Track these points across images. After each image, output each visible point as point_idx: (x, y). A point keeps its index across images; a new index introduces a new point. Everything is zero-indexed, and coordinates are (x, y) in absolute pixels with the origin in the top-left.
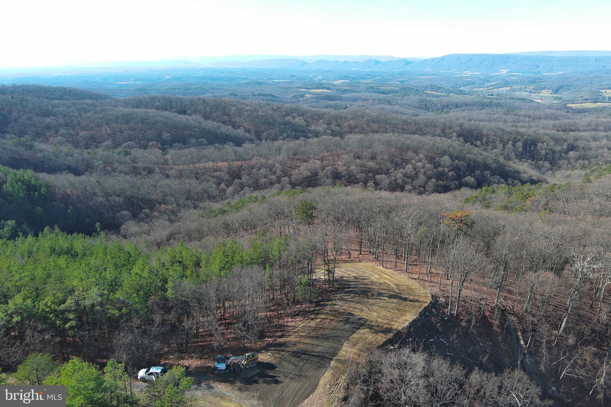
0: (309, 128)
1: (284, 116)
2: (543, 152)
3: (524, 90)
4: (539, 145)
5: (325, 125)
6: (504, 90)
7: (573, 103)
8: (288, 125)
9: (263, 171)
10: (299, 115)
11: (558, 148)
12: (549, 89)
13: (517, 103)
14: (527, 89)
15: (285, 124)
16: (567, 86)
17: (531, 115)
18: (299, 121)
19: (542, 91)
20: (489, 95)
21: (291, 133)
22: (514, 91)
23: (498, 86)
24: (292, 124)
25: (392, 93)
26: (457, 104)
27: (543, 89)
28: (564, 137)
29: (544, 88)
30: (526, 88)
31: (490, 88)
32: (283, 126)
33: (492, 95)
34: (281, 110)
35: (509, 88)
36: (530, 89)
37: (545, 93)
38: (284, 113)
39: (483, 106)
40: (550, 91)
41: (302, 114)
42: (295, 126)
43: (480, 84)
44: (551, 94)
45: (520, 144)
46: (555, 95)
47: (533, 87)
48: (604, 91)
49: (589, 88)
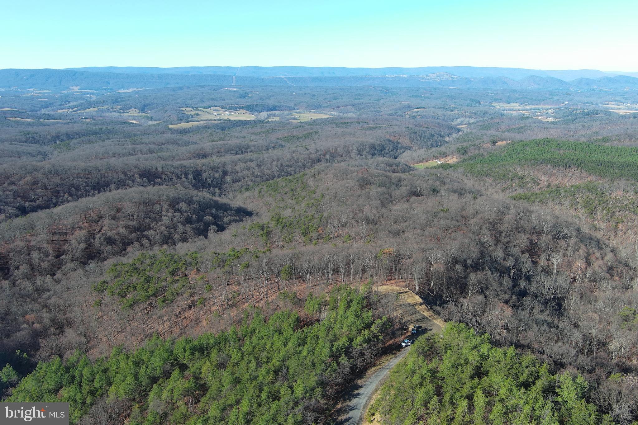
2: (209, 180)
3: (111, 110)
4: (204, 175)
6: (92, 111)
7: (171, 124)
11: (217, 175)
12: (135, 108)
14: (115, 109)
16: (150, 104)
19: (130, 110)
20: (83, 119)
22: (103, 112)
23: (82, 106)
27: (129, 109)
29: (131, 108)
30: (112, 108)
31: (74, 109)
33: (86, 118)
35: (96, 109)
36: (118, 110)
37: (133, 113)
40: (137, 110)
43: (60, 105)
44: (139, 113)
45: (191, 176)
46: (143, 114)
47: (119, 107)
48: (184, 109)
49: (171, 107)
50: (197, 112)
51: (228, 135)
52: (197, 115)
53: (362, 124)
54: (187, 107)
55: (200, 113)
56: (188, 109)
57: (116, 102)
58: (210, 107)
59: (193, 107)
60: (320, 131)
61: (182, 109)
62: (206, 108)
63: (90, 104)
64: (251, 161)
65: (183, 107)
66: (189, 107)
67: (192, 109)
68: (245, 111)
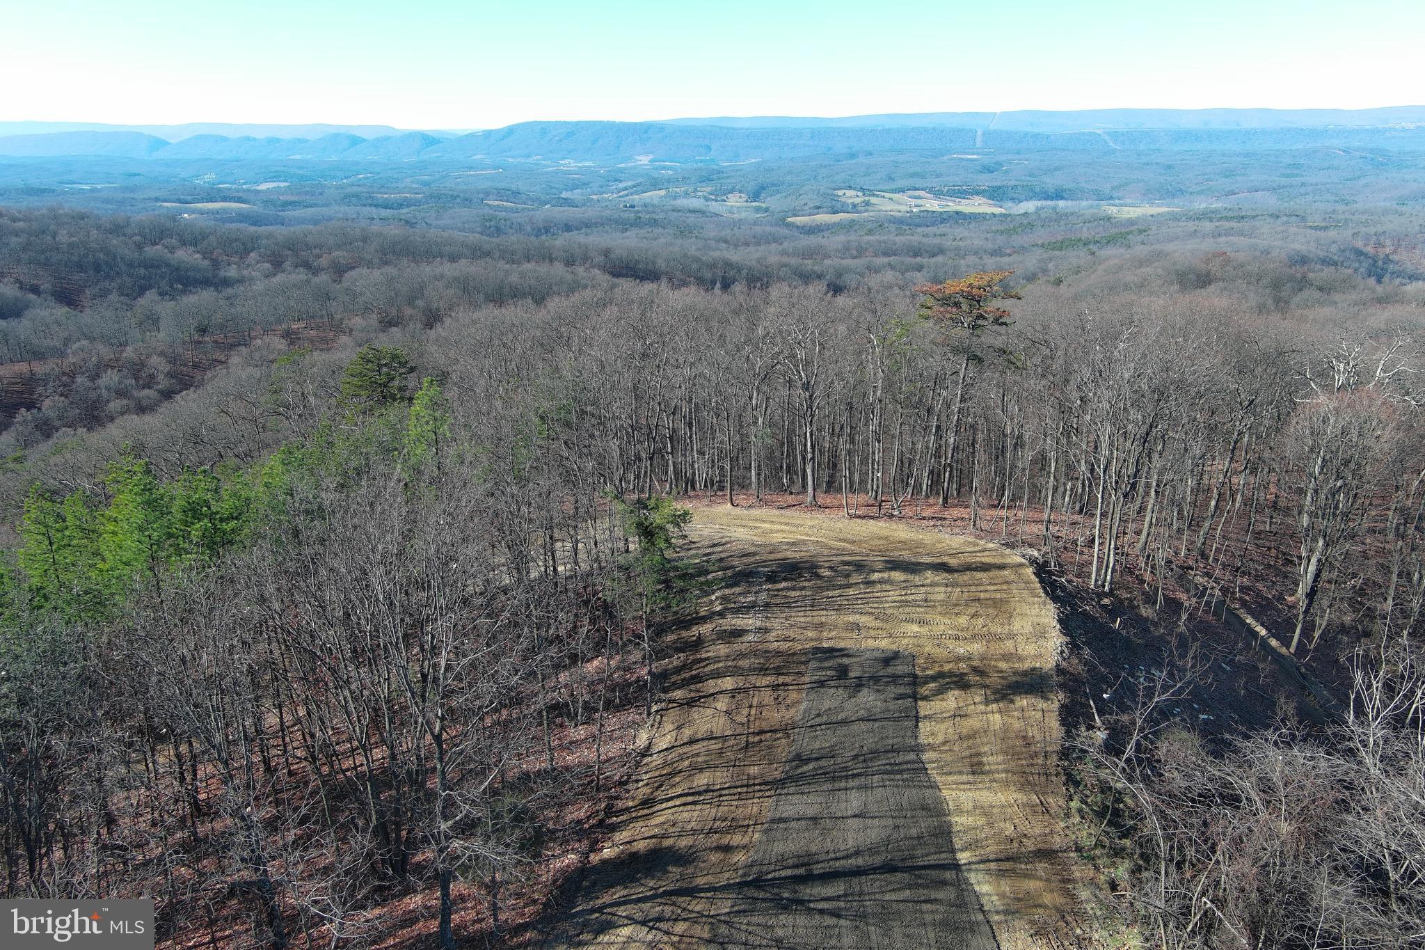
0: (222, 273)
1: (139, 247)
5: (267, 265)
6: (654, 196)
7: (795, 215)
8: (158, 267)
9: (110, 378)
10: (184, 243)
12: (740, 192)
13: (691, 219)
14: (700, 194)
15: (149, 265)
16: (773, 185)
17: (729, 238)
18: (186, 256)
19: (729, 196)
20: (626, 207)
21: (171, 286)
22: (675, 198)
23: (639, 188)
24: (168, 265)
25: (408, 206)
26: (566, 225)
27: (729, 193)
28: (816, 268)
29: (732, 191)
30: (695, 191)
32: (142, 271)
33: (633, 207)
34: (129, 231)
35: (663, 192)
36: (706, 194)
37: (734, 201)
38: (137, 238)
39: (624, 225)
40: (742, 195)
41: (192, 239)
42: (177, 269)
43: (601, 187)
44: (747, 201)
46: (754, 204)
47: (708, 189)
48: (840, 193)
49: (814, 188)
50: (867, 198)
51: (908, 232)
52: (867, 203)
53: (1285, 219)
54: (850, 188)
55: (873, 200)
56: (850, 193)
57: (707, 179)
58: (902, 191)
59: (862, 189)
60: (1154, 228)
61: (836, 192)
62: (895, 191)
63: (655, 184)
64: (920, 268)
65: (840, 189)
66: (855, 189)
67: (860, 194)
68: (984, 200)
